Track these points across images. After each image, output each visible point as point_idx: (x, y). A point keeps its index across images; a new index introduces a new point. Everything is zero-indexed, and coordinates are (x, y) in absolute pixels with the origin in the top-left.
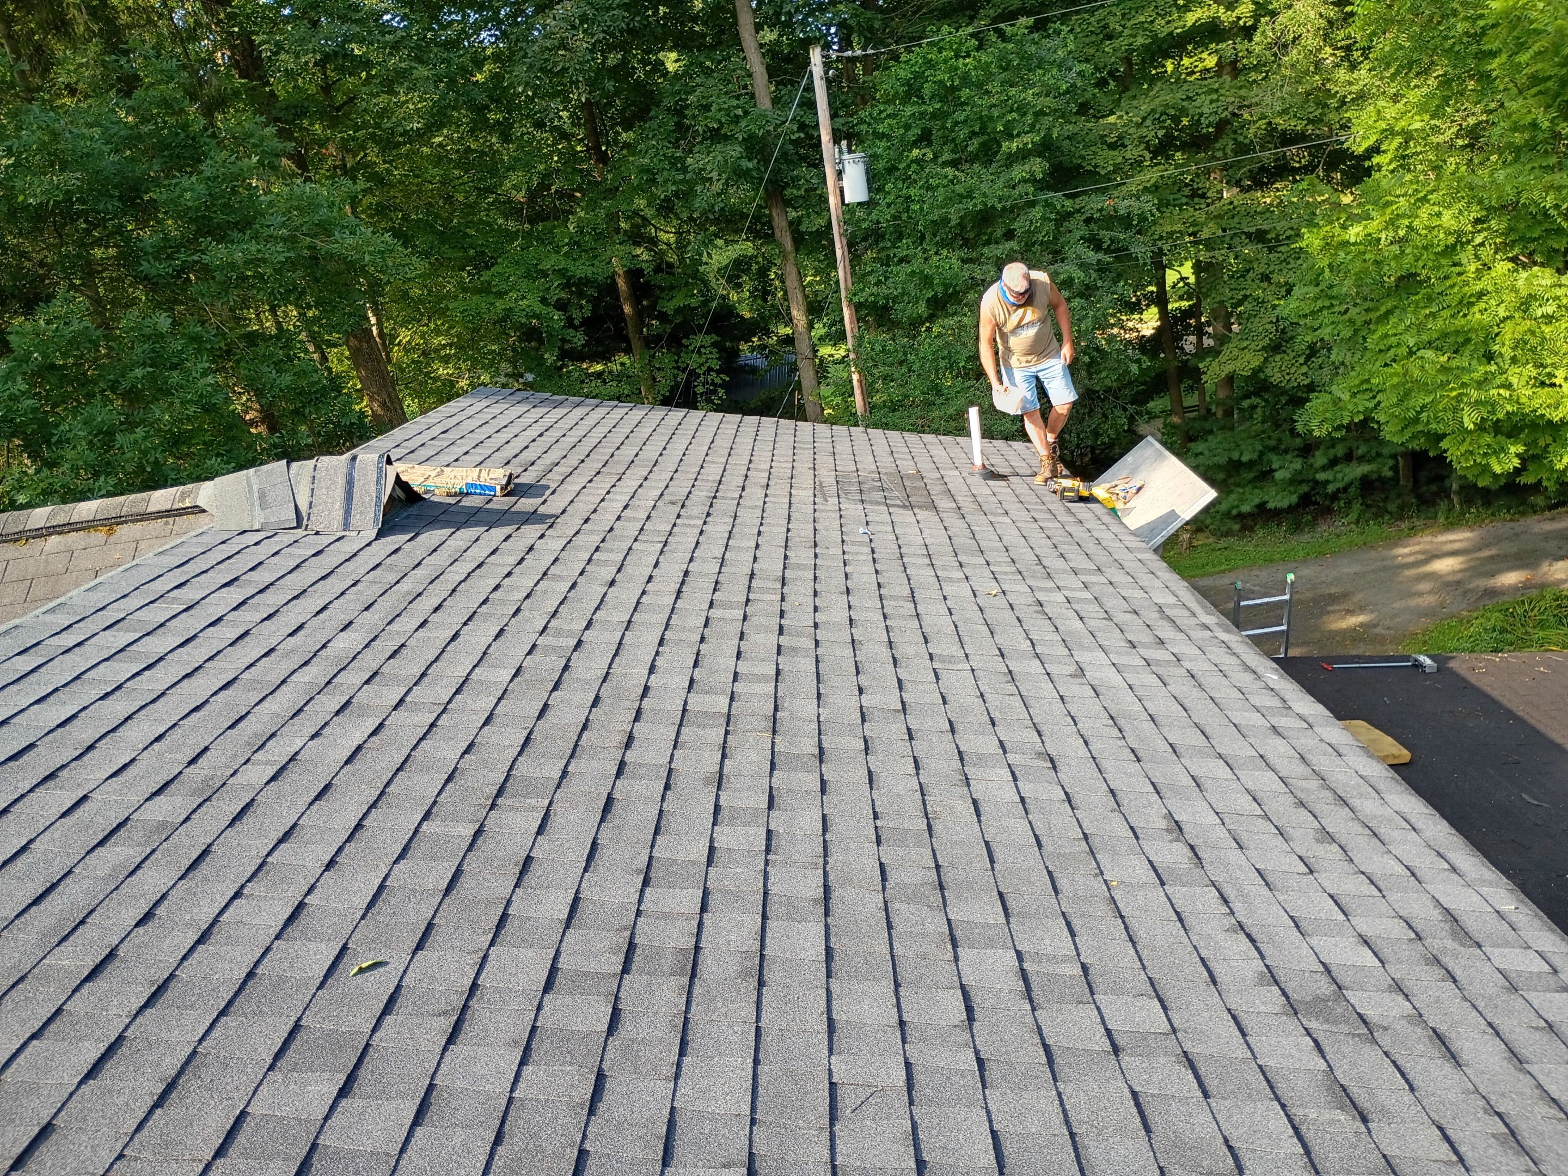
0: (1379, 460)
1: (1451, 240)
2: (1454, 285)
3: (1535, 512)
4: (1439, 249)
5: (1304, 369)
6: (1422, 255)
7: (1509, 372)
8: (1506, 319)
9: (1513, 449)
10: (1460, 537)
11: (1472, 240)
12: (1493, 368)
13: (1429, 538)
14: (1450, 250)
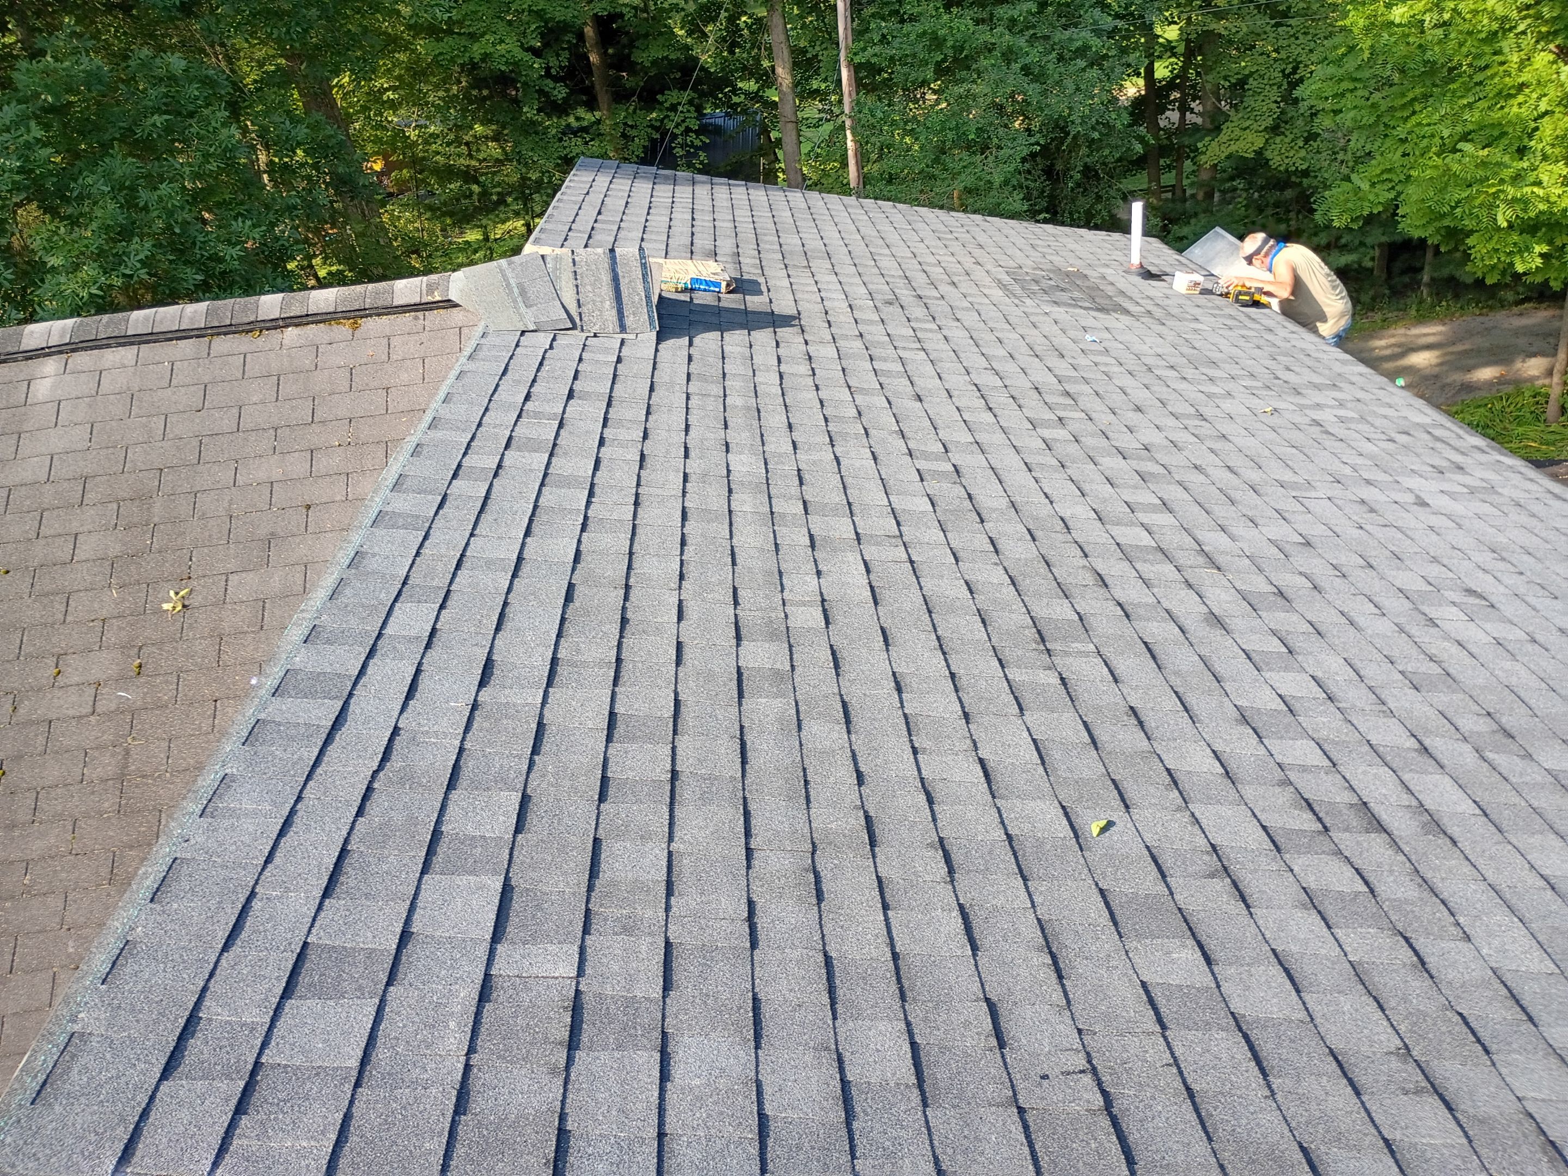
0: (1362, 250)
1: (1495, 26)
2: (1496, 74)
3: (1503, 306)
4: (1483, 35)
5: (1303, 153)
6: (1466, 41)
7: (1540, 169)
8: (1546, 113)
9: (1538, 249)
10: (1432, 331)
11: (1515, 27)
12: (1525, 164)
13: (1402, 331)
14: (1493, 36)
